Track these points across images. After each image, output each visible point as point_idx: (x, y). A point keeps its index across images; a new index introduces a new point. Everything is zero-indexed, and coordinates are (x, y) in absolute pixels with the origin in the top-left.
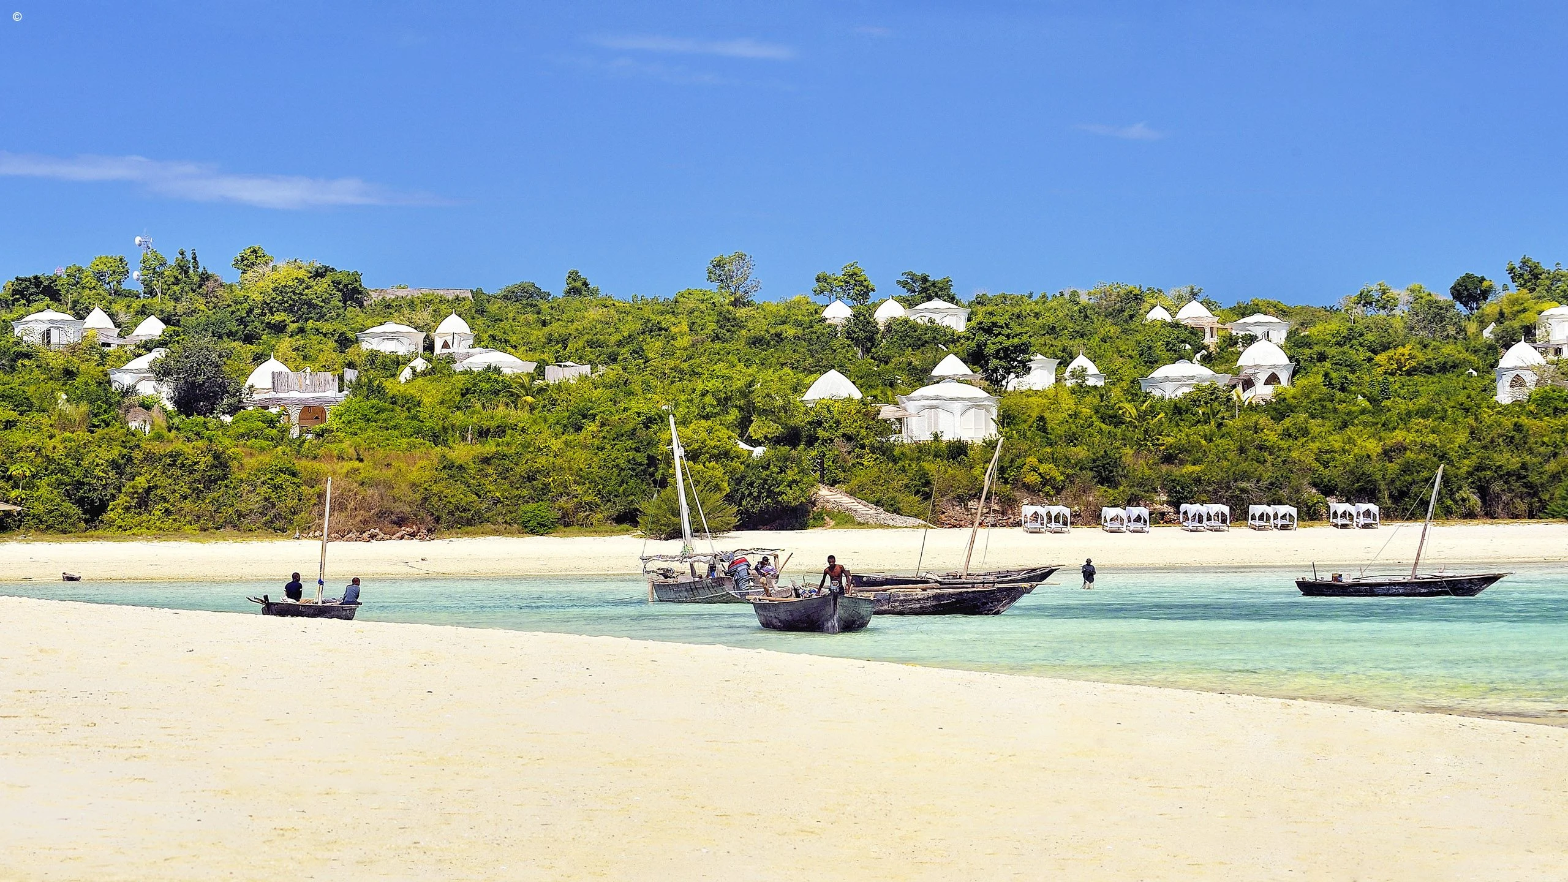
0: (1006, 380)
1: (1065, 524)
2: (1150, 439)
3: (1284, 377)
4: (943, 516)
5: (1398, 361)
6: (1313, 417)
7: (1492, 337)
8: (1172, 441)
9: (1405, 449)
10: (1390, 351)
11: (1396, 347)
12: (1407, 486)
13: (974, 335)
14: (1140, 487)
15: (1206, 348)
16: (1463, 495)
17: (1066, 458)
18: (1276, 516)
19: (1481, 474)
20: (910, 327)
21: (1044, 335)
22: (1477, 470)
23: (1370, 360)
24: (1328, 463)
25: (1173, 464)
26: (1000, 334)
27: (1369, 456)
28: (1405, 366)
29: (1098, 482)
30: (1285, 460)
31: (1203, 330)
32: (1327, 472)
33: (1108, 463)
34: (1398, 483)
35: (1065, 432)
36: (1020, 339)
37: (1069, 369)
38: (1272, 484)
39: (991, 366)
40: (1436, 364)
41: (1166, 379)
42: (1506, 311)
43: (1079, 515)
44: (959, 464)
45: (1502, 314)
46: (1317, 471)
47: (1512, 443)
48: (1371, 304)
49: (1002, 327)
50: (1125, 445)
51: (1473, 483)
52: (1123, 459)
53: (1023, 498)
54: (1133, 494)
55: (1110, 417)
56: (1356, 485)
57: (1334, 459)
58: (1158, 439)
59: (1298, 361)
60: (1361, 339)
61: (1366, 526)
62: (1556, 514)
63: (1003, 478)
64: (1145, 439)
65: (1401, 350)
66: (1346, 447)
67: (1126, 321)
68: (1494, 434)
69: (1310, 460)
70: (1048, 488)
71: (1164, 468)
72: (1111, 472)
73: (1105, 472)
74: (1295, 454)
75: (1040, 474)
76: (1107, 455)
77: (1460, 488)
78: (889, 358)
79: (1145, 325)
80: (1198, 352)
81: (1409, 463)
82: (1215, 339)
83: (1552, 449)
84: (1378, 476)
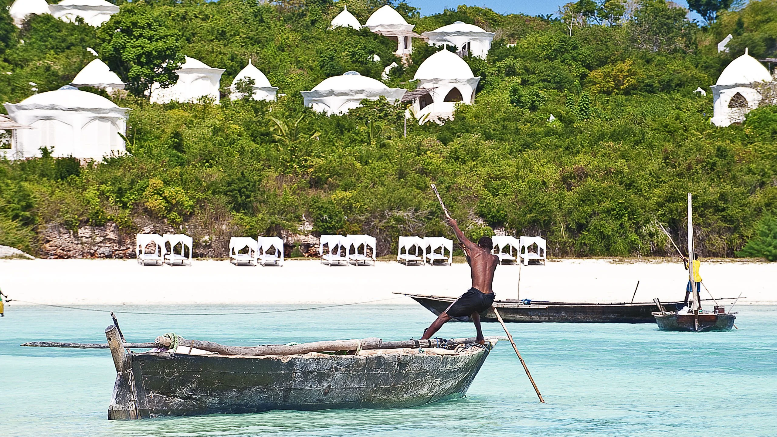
0: (149, 90)
1: (187, 255)
2: (297, 160)
3: (467, 92)
4: (47, 245)
5: (616, 78)
6: (488, 137)
7: (727, 50)
8: (322, 163)
9: (587, 175)
10: (606, 66)
11: (614, 62)
12: (586, 218)
13: (111, 36)
14: (282, 214)
15: (398, 60)
16: (651, 229)
17: (196, 179)
18: (429, 250)
19: (673, 206)
20: (53, 26)
21: (212, 41)
22: (668, 201)
23: (583, 76)
24: (497, 190)
25: (322, 188)
26: (141, 35)
27: (544, 183)
28: (623, 84)
29: (234, 208)
30: (450, 186)
31: (395, 39)
32: (496, 201)
33: (245, 187)
34: (575, 214)
35: (200, 150)
36: (165, 42)
37: (235, 81)
38: (432, 213)
39: (131, 74)
40: (659, 82)
41: (331, 93)
42: (746, 21)
43: (210, 246)
44: (69, 184)
45: (740, 24)
46: (485, 199)
47: (712, 169)
48: (592, 13)
49: (143, 28)
50: (269, 167)
51: (663, 215)
52: (264, 181)
53: (145, 225)
54: (273, 223)
55: (262, 135)
56: (528, 216)
57: (505, 186)
58: (306, 160)
59: (484, 75)
60: (574, 53)
61: (532, 262)
62: (754, 252)
63: (121, 202)
64: (291, 160)
65: (620, 65)
66: (520, 174)
67: (307, 27)
68: (692, 159)
69: (478, 187)
70: (173, 215)
71: (312, 193)
72: (248, 197)
73: (241, 197)
74: (460, 180)
75: (165, 198)
76: (244, 177)
77: (647, 221)
78: (27, 61)
79: (329, 33)
80: (388, 65)
81: (589, 191)
82: (410, 50)
83: (759, 177)
84: (554, 206)
